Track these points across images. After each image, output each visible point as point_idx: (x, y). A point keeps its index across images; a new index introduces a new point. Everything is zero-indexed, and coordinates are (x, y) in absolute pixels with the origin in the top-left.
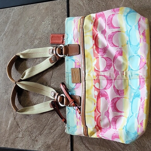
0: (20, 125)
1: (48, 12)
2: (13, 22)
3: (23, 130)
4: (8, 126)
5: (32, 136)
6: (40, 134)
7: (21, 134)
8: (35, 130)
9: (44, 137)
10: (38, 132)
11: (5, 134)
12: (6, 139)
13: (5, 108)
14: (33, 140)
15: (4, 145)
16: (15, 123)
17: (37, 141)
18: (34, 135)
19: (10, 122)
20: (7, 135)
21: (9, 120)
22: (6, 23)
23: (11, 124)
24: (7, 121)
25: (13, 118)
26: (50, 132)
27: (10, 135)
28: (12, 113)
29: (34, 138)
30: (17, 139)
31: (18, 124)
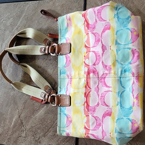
0: (24, 124)
1: (64, 10)
2: (27, 16)
3: (27, 130)
4: (11, 124)
5: (35, 136)
6: (44, 136)
7: (24, 133)
8: (39, 131)
9: (48, 139)
10: (42, 134)
11: (8, 131)
12: (9, 137)
13: (11, 104)
14: (36, 141)
15: (6, 143)
16: (19, 121)
17: (40, 142)
18: (38, 136)
19: (14, 120)
20: (10, 133)
21: (13, 118)
22: (19, 17)
23: (15, 121)
24: (11, 118)
25: (18, 116)
26: (55, 135)
27: (13, 133)
28: (18, 111)
29: (37, 139)
30: (20, 138)
31: (22, 123)
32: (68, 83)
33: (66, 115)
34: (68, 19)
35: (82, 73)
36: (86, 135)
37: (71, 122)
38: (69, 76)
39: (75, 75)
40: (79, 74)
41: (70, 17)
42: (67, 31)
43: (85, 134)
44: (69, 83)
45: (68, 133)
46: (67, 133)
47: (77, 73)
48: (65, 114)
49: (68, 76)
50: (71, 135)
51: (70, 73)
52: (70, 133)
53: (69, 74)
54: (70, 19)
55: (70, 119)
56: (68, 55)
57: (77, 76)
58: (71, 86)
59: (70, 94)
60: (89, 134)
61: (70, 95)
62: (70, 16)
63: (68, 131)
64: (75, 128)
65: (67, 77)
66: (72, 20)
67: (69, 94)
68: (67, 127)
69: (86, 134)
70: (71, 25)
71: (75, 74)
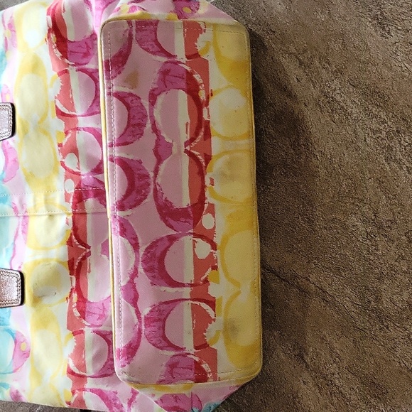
32: (17, 232)
33: (12, 334)
34: (6, 25)
35: (58, 198)
36: (76, 395)
37: (26, 355)
38: (19, 208)
39: (35, 206)
40: (47, 201)
41: (11, 17)
42: (6, 64)
43: (73, 393)
44: (20, 233)
45: (17, 392)
46: (14, 391)
47: (41, 199)
48: (9, 331)
49: (15, 209)
50: (26, 398)
51: (21, 201)
52: (24, 391)
53: (16, 201)
54: (11, 26)
55: (23, 347)
56: (8, 143)
57: (42, 209)
58: (26, 240)
59: (22, 267)
60: (84, 389)
61: (23, 271)
62: (14, 16)
63: (16, 386)
64: (38, 374)
65: (11, 212)
66: (17, 29)
67: (20, 267)
68: (14, 371)
69: (77, 391)
70: (14, 45)
71: (35, 201)
